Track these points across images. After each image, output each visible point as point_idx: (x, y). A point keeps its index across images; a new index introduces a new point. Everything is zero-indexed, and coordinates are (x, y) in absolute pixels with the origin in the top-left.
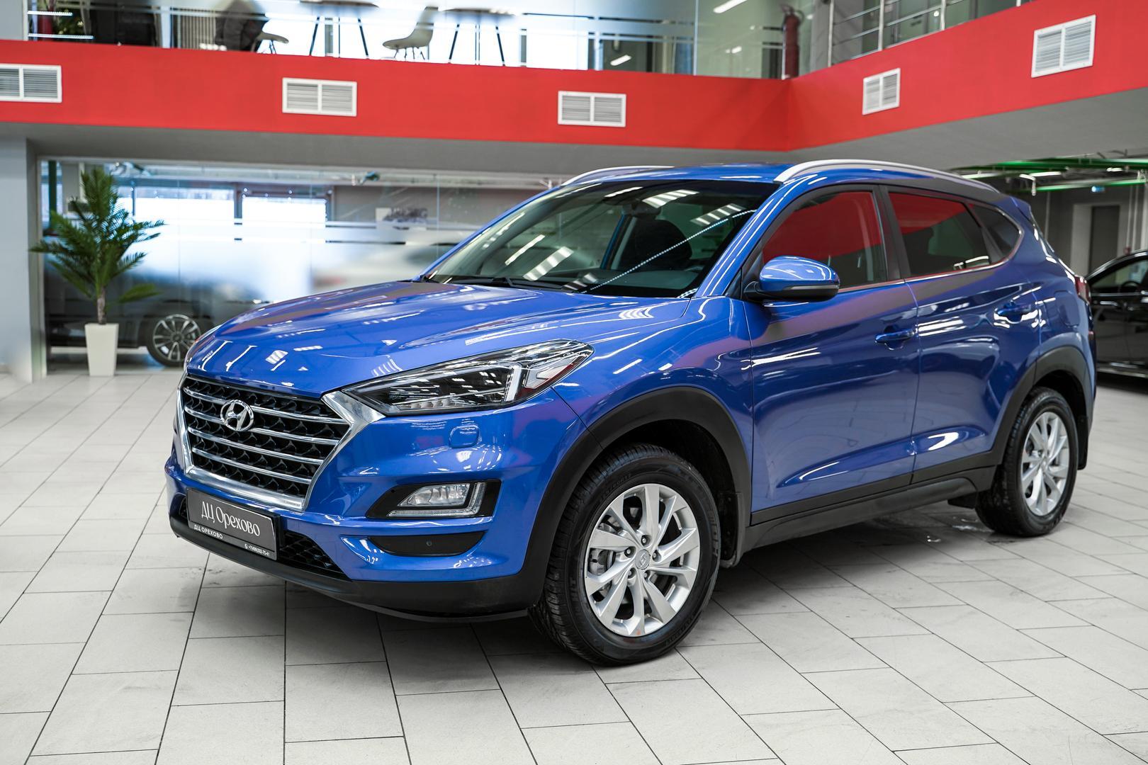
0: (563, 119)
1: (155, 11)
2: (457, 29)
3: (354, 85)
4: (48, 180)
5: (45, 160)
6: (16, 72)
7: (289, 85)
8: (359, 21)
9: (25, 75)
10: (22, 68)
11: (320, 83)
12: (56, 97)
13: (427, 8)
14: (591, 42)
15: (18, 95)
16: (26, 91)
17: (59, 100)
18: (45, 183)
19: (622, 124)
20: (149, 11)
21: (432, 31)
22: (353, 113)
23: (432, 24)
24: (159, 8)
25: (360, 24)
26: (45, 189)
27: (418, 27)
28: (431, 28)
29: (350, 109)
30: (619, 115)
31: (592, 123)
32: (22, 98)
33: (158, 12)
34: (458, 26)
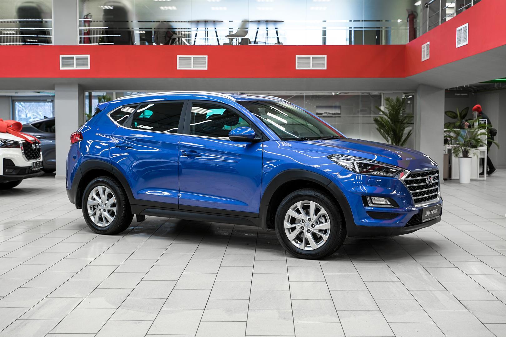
0: (298, 67)
1: (131, 29)
2: (258, 30)
3: (206, 56)
4: (88, 98)
5: (87, 92)
6: (73, 58)
7: (179, 58)
8: (215, 29)
9: (76, 59)
10: (75, 56)
11: (192, 56)
12: (88, 67)
13: (242, 21)
14: (350, 32)
15: (73, 67)
16: (76, 65)
17: (89, 68)
18: (87, 99)
19: (325, 68)
20: (128, 30)
21: (247, 31)
22: (206, 69)
23: (248, 28)
24: (133, 28)
25: (215, 30)
26: (87, 102)
27: (239, 30)
28: (247, 30)
29: (205, 67)
30: (324, 64)
31: (311, 68)
32: (75, 68)
33: (133, 30)
34: (258, 28)
